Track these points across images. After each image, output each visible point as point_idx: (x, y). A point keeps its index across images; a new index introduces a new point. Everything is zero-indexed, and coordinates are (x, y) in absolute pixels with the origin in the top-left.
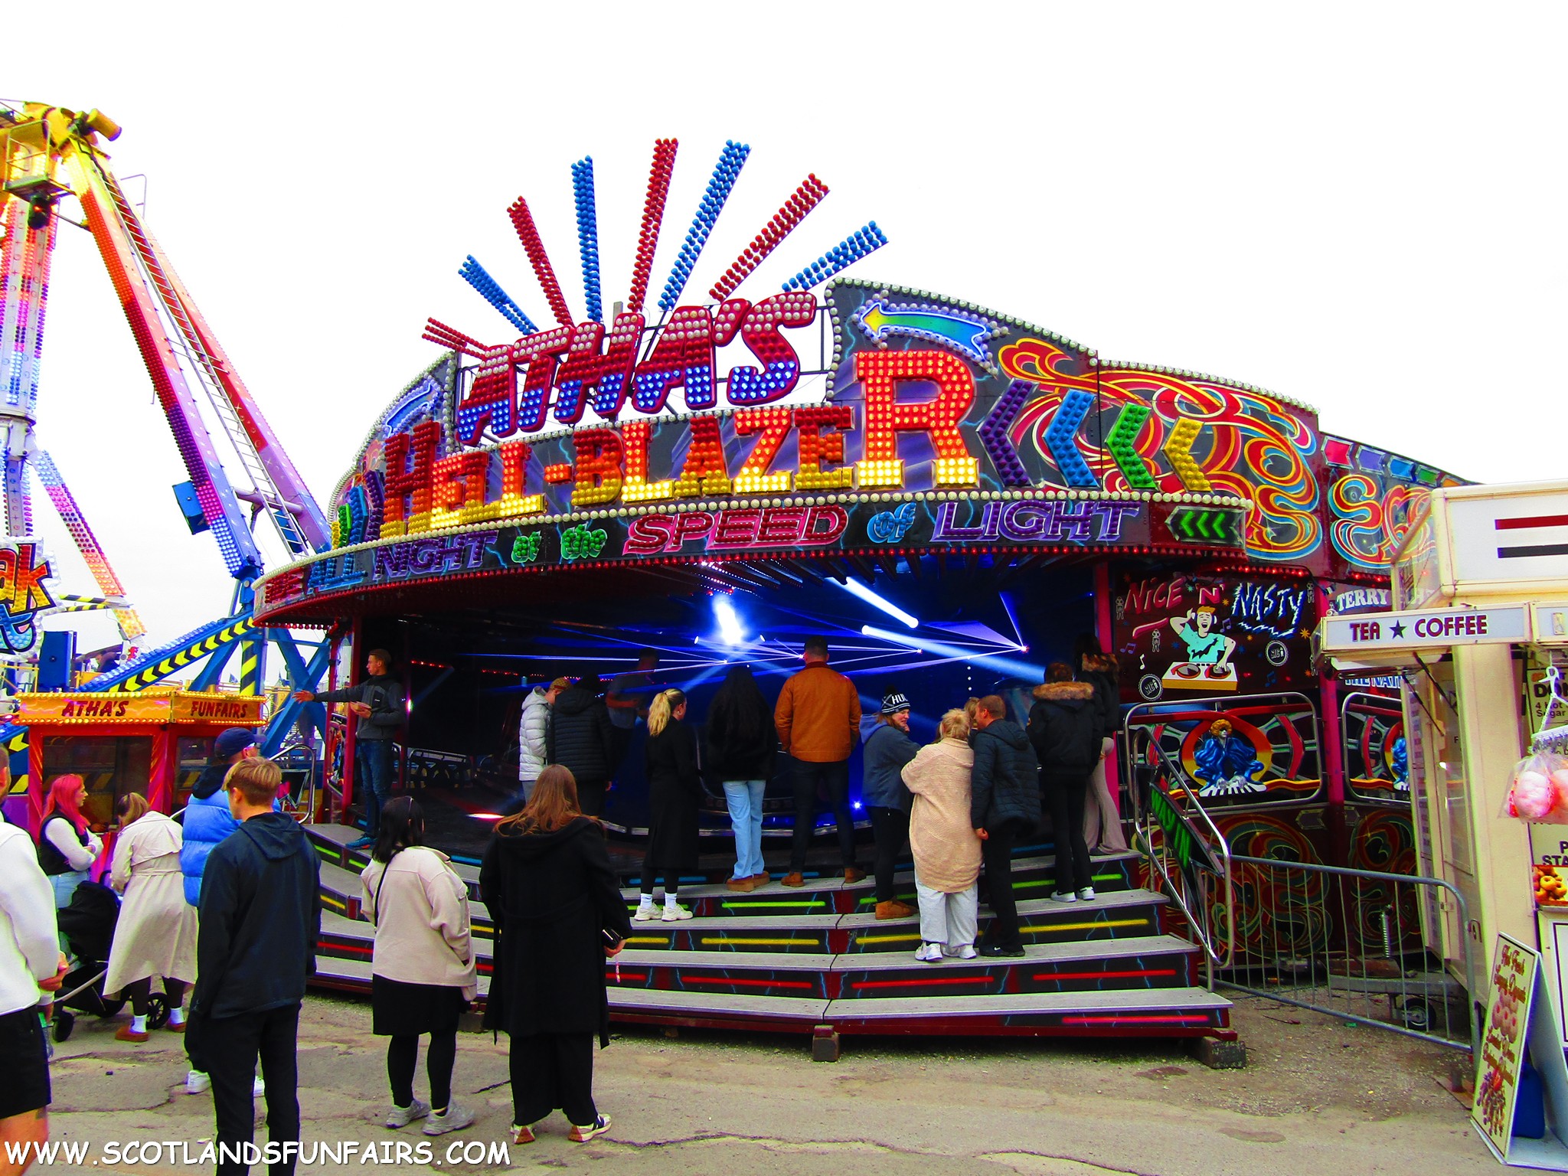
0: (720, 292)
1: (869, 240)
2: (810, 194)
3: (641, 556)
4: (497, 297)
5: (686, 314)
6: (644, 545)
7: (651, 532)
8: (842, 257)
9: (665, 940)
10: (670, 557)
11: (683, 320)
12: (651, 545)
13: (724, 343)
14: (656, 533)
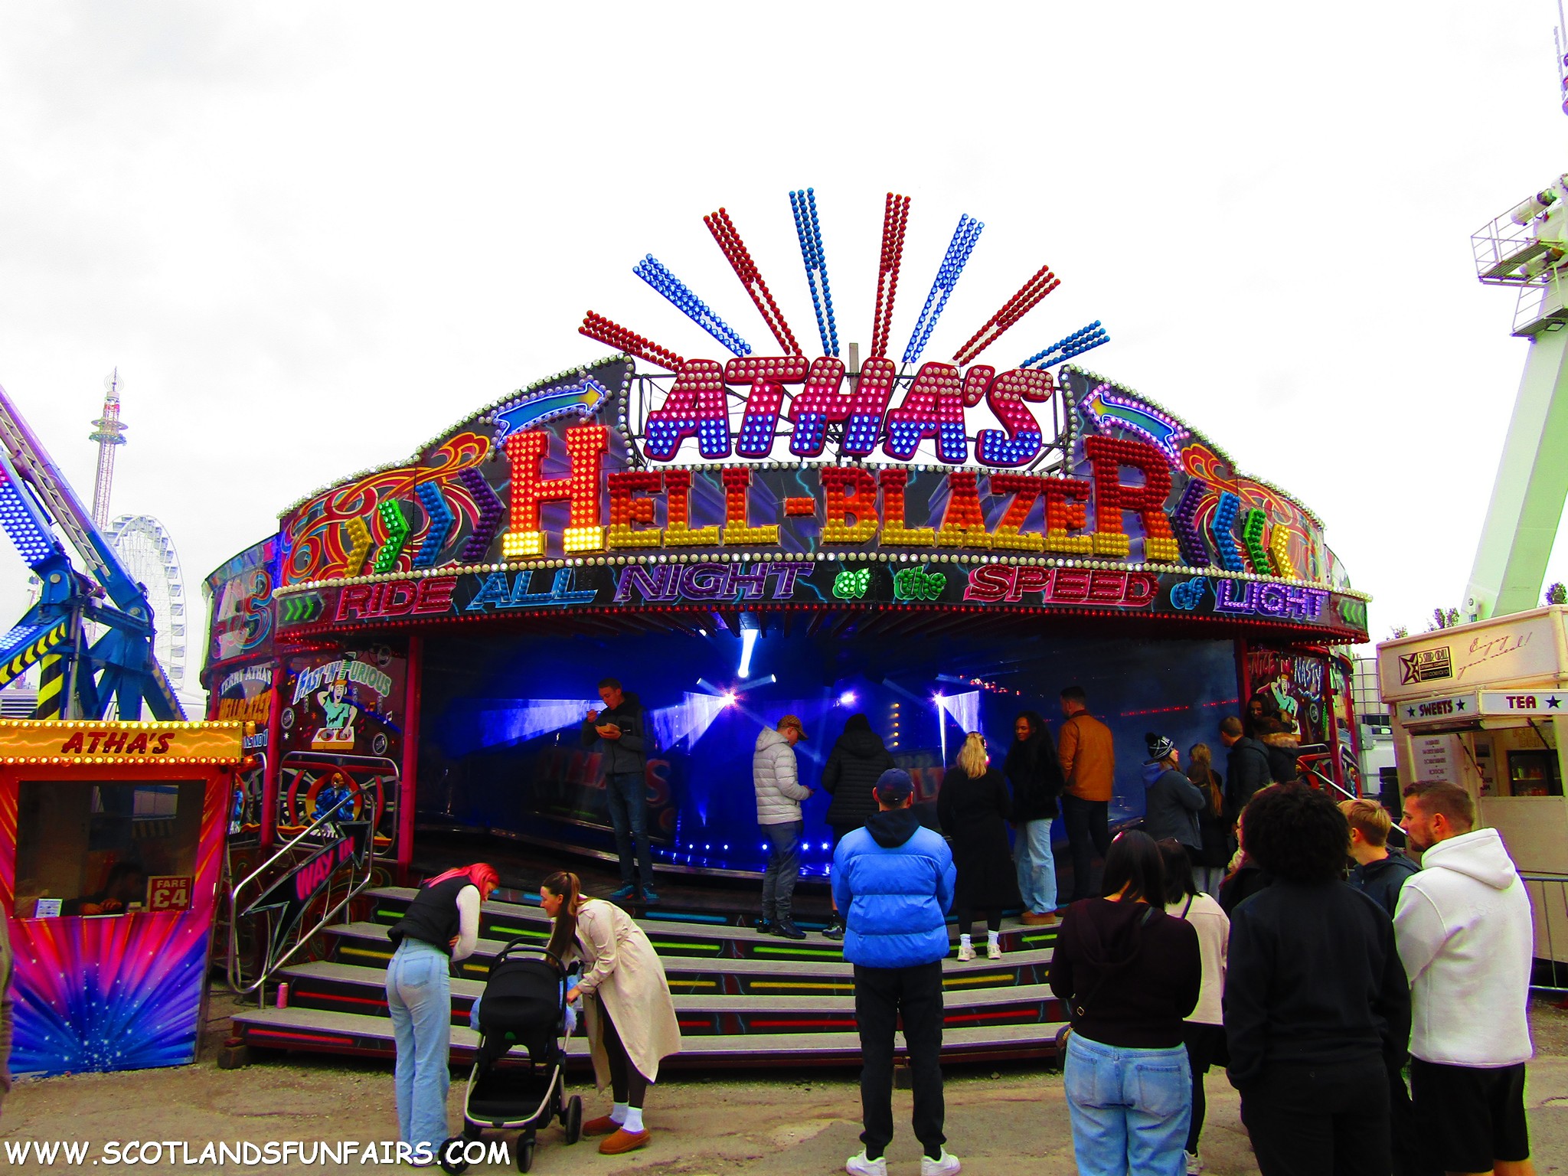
0: (965, 354)
1: (1090, 338)
2: (1040, 286)
3: (982, 602)
4: (692, 307)
5: (937, 370)
6: (983, 593)
7: (989, 581)
8: (1073, 345)
9: (1010, 977)
10: (1010, 605)
11: (936, 376)
12: (990, 594)
13: (971, 405)
14: (996, 582)
